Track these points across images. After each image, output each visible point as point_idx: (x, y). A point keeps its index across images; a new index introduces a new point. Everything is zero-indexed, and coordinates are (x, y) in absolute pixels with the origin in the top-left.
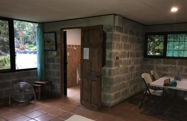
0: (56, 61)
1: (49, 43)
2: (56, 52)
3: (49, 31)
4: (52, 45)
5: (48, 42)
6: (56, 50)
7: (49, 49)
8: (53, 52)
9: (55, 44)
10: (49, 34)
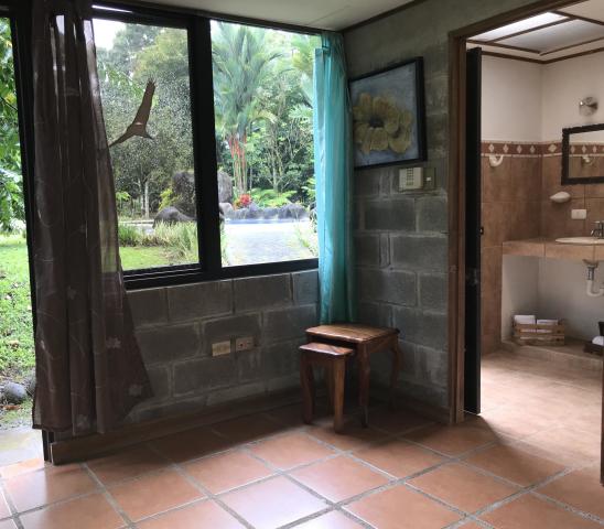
0: (418, 218)
1: (382, 125)
2: (417, 171)
3: (383, 64)
4: (396, 135)
5: (376, 121)
6: (423, 157)
7: (382, 159)
8: (403, 174)
9: (414, 128)
10: (382, 80)
